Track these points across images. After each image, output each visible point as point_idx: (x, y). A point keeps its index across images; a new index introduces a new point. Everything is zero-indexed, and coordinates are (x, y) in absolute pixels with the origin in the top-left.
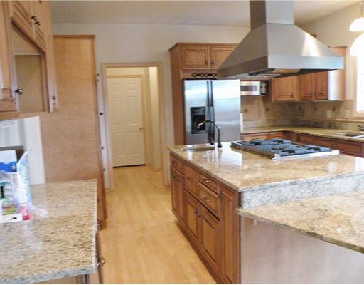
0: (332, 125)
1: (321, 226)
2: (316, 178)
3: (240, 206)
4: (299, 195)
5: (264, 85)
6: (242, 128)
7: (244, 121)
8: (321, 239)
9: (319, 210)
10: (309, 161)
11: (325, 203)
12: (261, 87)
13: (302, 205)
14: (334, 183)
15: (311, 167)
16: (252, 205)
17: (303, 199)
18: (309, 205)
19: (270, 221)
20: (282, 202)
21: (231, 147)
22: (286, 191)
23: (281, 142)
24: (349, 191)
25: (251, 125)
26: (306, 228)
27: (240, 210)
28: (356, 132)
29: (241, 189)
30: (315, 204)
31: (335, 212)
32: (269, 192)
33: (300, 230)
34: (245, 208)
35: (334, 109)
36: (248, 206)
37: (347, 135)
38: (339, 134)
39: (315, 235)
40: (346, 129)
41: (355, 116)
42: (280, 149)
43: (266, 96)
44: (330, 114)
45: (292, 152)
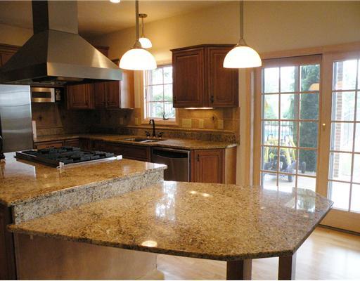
0: (125, 131)
1: (93, 230)
2: (93, 184)
3: (12, 222)
4: (77, 202)
5: (58, 92)
6: (35, 136)
7: (37, 129)
8: (91, 243)
9: (95, 214)
10: (92, 167)
11: (102, 207)
12: (55, 94)
13: (80, 212)
14: (111, 187)
15: (92, 173)
16: (25, 219)
17: (82, 206)
18: (86, 210)
19: (43, 233)
20: (59, 211)
21: (15, 157)
22: (63, 200)
23: (71, 149)
24: (126, 192)
25: (46, 133)
26: (77, 234)
27: (12, 226)
28: (144, 137)
29: (10, 203)
30: (93, 208)
31: (109, 214)
32: (44, 202)
33: (72, 238)
34: (17, 223)
35: (126, 117)
36: (20, 221)
37: (136, 140)
38: (129, 139)
39: (85, 240)
40: (136, 135)
41: (143, 122)
42: (67, 157)
43: (61, 103)
44: (122, 121)
45: (77, 160)
